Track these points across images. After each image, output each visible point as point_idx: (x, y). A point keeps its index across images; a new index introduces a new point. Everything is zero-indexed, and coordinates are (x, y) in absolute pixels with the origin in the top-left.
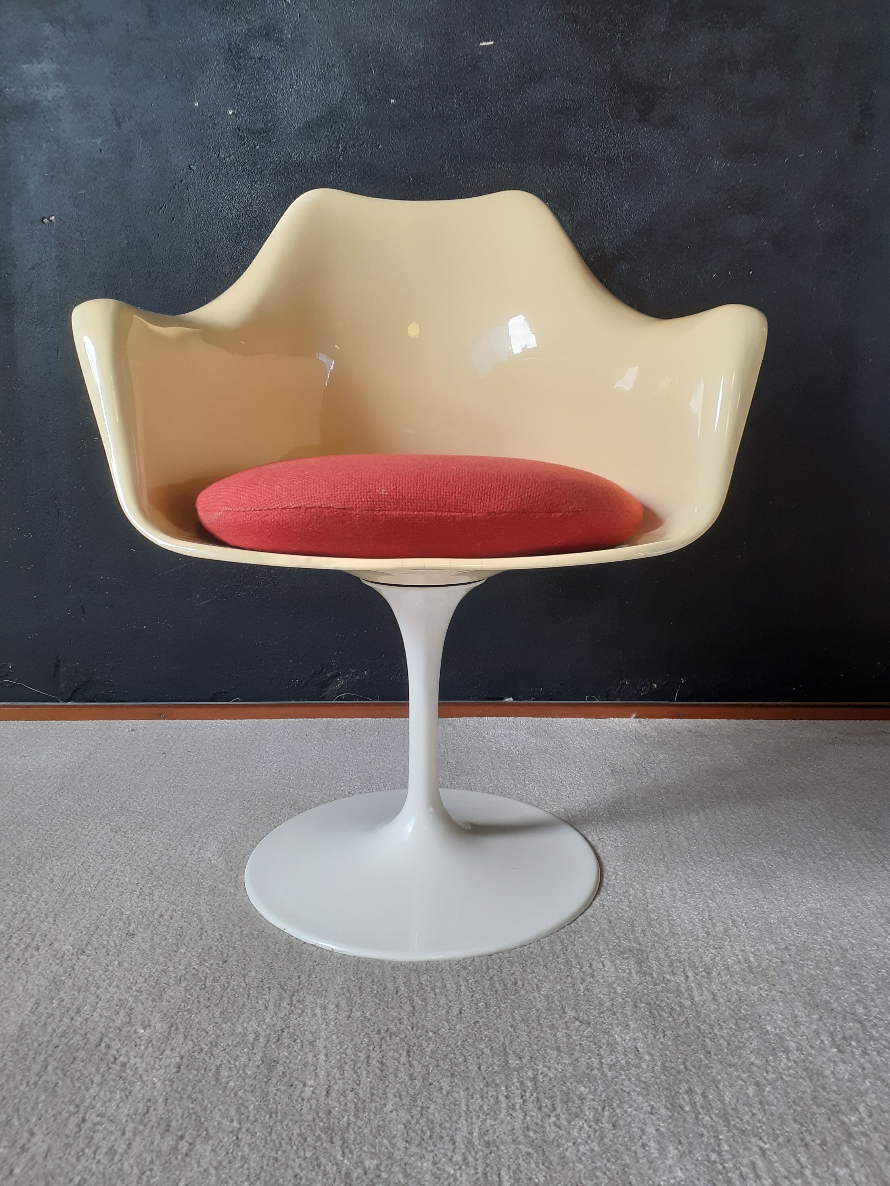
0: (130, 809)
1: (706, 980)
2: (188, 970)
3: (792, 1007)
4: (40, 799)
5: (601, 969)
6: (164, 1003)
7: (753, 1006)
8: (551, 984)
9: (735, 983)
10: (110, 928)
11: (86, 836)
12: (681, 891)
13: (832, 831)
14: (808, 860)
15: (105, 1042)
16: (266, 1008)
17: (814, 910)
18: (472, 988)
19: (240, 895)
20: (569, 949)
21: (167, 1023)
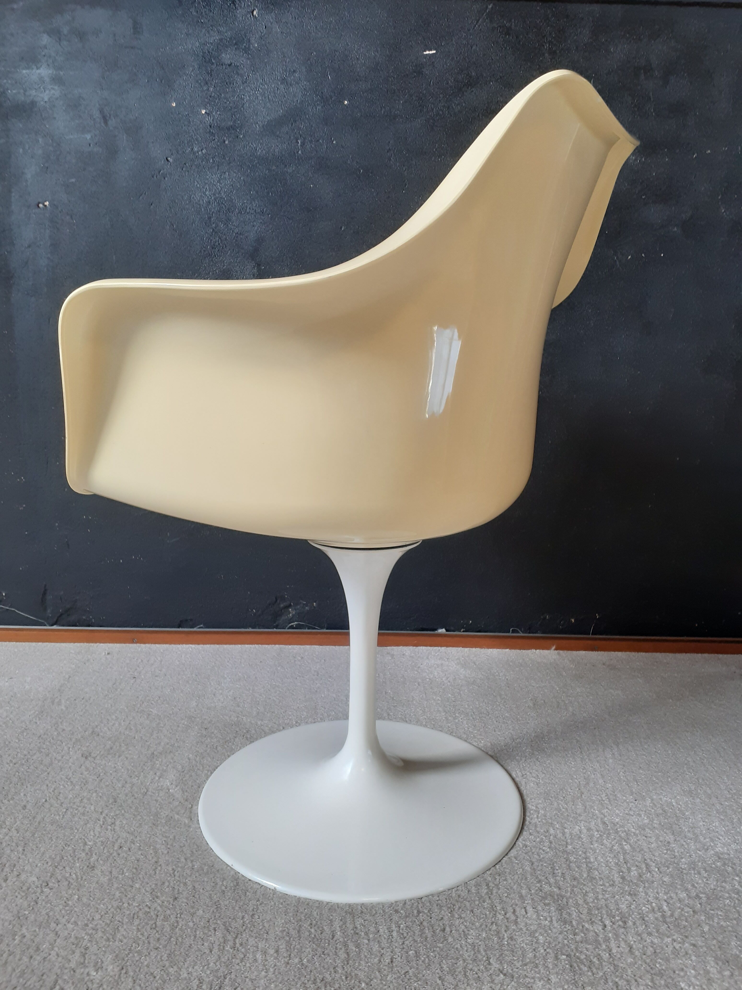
0: (101, 734)
1: (623, 930)
2: (141, 907)
3: (704, 962)
4: (22, 722)
5: (524, 916)
6: (117, 942)
7: (667, 960)
8: (477, 932)
9: (650, 934)
10: (73, 859)
11: (59, 761)
12: (598, 831)
13: (736, 770)
14: (714, 800)
15: (59, 985)
16: (211, 951)
17: (722, 854)
18: (403, 934)
19: (193, 826)
20: (494, 892)
21: (118, 966)
